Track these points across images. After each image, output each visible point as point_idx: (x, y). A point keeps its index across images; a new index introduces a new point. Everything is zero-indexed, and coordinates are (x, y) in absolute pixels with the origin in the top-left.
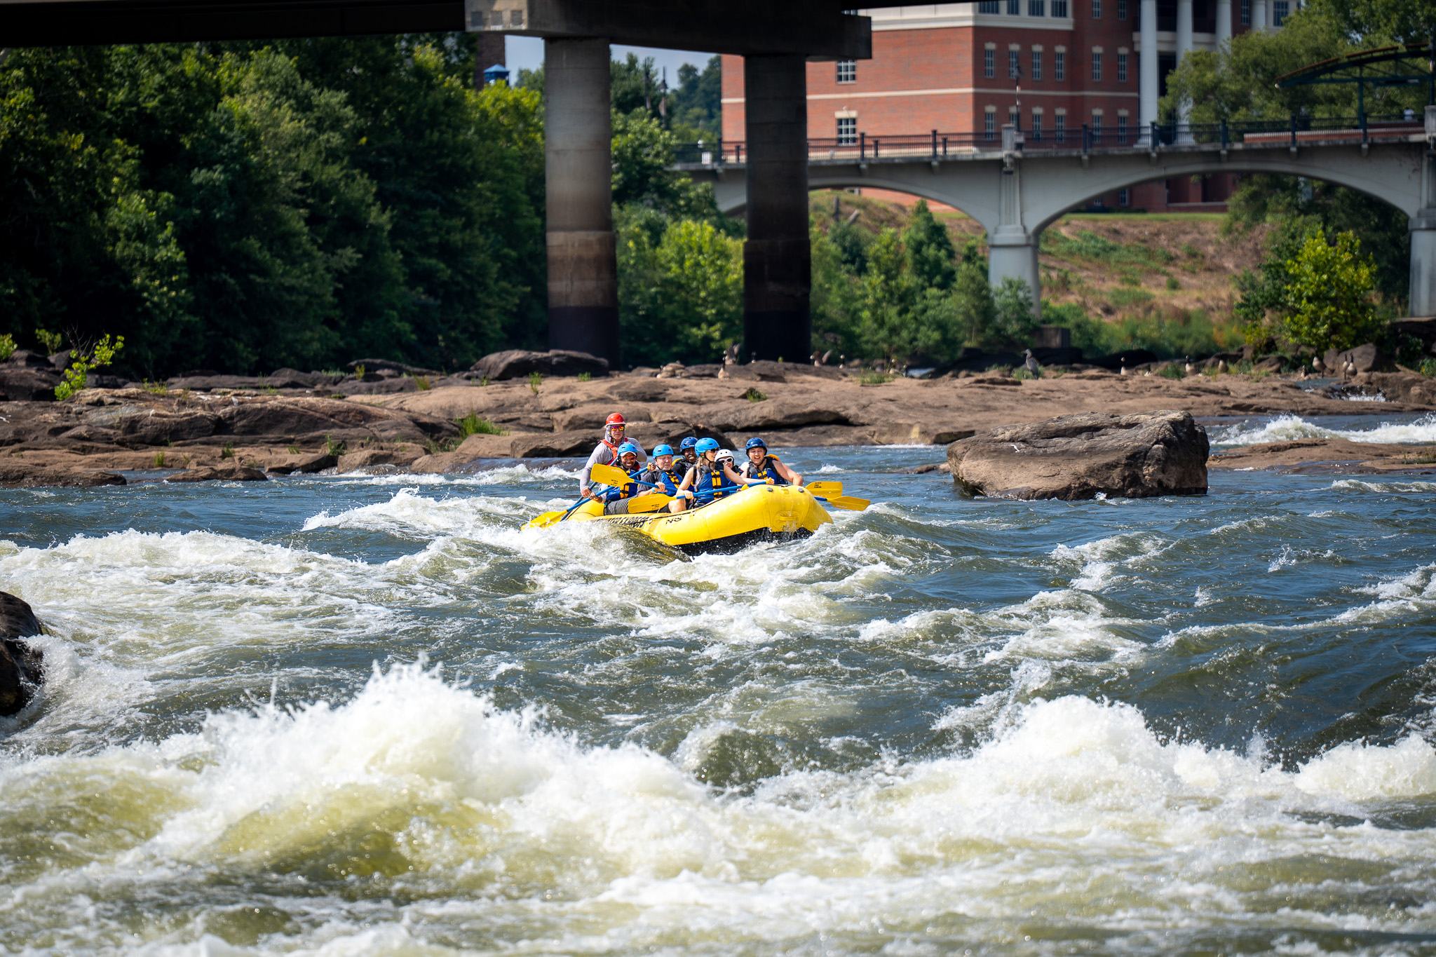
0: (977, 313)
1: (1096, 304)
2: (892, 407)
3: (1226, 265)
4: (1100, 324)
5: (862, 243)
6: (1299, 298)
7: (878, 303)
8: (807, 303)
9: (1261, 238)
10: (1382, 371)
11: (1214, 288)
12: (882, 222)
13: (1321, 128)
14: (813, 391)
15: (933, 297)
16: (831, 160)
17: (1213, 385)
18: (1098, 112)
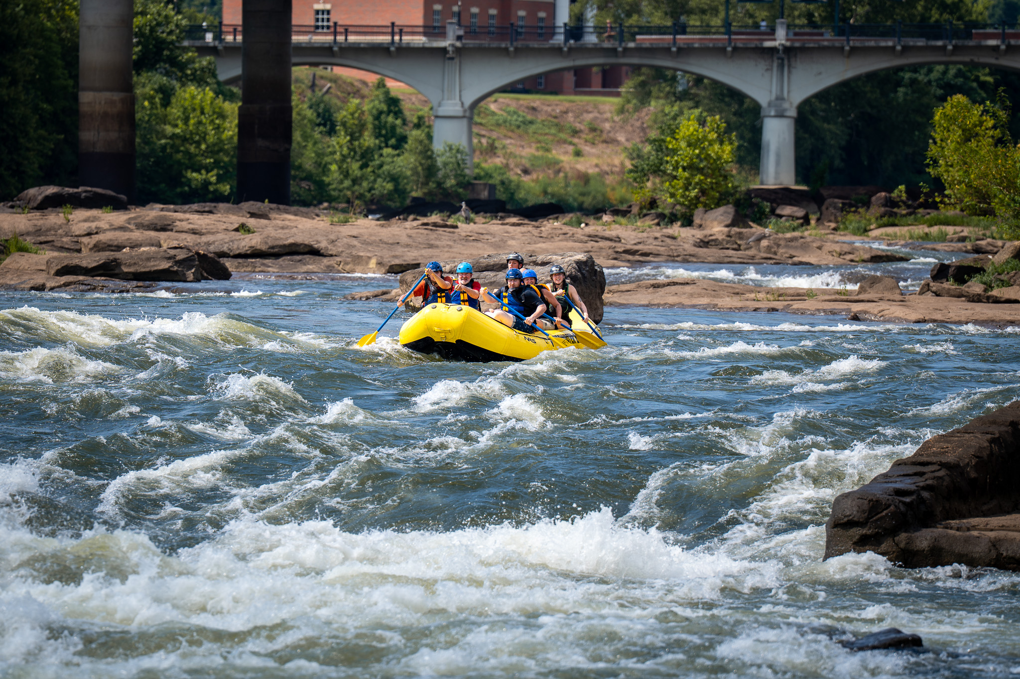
0: (423, 169)
1: (517, 166)
2: (355, 242)
3: (619, 138)
4: (519, 182)
5: (332, 111)
6: (676, 168)
7: (344, 158)
8: (289, 156)
9: (647, 118)
10: (739, 227)
11: (609, 156)
12: (349, 94)
13: (694, 33)
14: (292, 228)
15: (388, 155)
16: (310, 43)
17: (608, 233)
18: (522, 13)
